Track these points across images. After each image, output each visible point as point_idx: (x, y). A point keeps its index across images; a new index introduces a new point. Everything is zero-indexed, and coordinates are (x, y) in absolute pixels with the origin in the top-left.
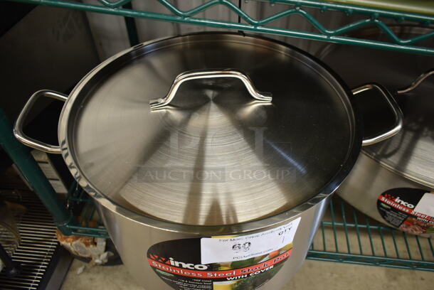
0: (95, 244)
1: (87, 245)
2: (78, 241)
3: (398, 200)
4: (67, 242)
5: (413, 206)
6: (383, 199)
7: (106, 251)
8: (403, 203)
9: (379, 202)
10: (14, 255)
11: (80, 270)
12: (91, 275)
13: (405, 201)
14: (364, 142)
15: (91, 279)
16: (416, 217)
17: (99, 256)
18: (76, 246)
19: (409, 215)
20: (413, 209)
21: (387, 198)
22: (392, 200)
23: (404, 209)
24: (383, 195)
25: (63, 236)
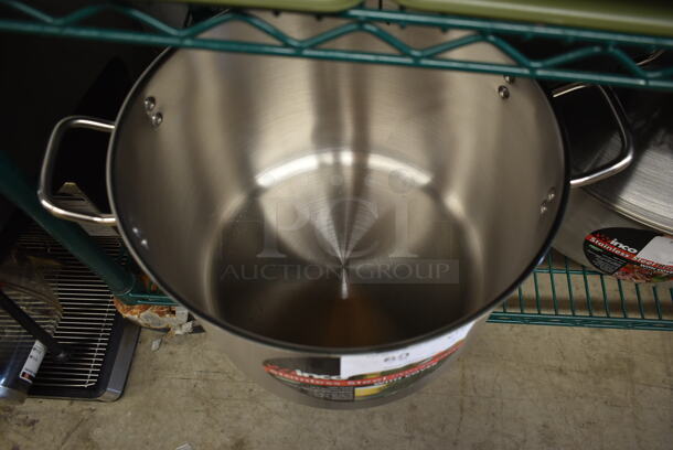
0: (174, 313)
1: (161, 314)
2: (148, 312)
3: (614, 242)
4: (132, 314)
5: (635, 251)
6: (593, 240)
7: (189, 320)
8: (621, 246)
9: (587, 243)
10: (56, 335)
11: (155, 345)
12: (171, 348)
13: (625, 244)
14: (572, 182)
15: (171, 353)
16: (639, 264)
17: (181, 326)
18: (146, 317)
19: (629, 261)
20: (636, 254)
21: (600, 239)
22: (605, 242)
23: (623, 254)
24: (594, 234)
25: (125, 306)
